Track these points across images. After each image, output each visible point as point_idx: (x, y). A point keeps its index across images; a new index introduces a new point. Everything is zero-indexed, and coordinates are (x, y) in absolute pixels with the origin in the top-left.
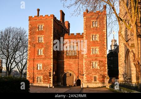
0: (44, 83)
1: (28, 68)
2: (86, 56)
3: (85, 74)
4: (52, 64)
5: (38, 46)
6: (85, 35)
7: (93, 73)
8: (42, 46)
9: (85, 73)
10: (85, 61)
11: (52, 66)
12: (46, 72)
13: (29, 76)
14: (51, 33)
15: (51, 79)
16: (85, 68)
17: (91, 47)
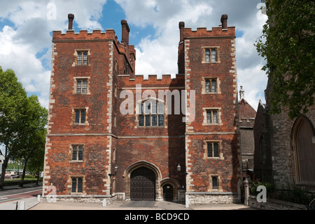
0: (88, 194)
1: (47, 155)
2: (192, 128)
3: (189, 171)
4: (109, 146)
5: (75, 103)
6: (189, 81)
7: (209, 170)
8: (86, 103)
9: (190, 169)
10: (190, 141)
11: (110, 151)
12: (93, 165)
13: (49, 177)
14: (108, 72)
15: (105, 185)
16: (189, 158)
17: (204, 109)
